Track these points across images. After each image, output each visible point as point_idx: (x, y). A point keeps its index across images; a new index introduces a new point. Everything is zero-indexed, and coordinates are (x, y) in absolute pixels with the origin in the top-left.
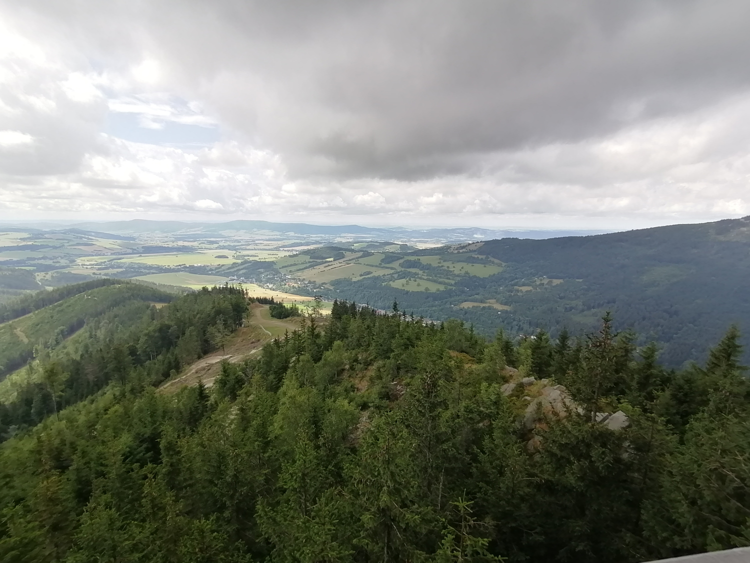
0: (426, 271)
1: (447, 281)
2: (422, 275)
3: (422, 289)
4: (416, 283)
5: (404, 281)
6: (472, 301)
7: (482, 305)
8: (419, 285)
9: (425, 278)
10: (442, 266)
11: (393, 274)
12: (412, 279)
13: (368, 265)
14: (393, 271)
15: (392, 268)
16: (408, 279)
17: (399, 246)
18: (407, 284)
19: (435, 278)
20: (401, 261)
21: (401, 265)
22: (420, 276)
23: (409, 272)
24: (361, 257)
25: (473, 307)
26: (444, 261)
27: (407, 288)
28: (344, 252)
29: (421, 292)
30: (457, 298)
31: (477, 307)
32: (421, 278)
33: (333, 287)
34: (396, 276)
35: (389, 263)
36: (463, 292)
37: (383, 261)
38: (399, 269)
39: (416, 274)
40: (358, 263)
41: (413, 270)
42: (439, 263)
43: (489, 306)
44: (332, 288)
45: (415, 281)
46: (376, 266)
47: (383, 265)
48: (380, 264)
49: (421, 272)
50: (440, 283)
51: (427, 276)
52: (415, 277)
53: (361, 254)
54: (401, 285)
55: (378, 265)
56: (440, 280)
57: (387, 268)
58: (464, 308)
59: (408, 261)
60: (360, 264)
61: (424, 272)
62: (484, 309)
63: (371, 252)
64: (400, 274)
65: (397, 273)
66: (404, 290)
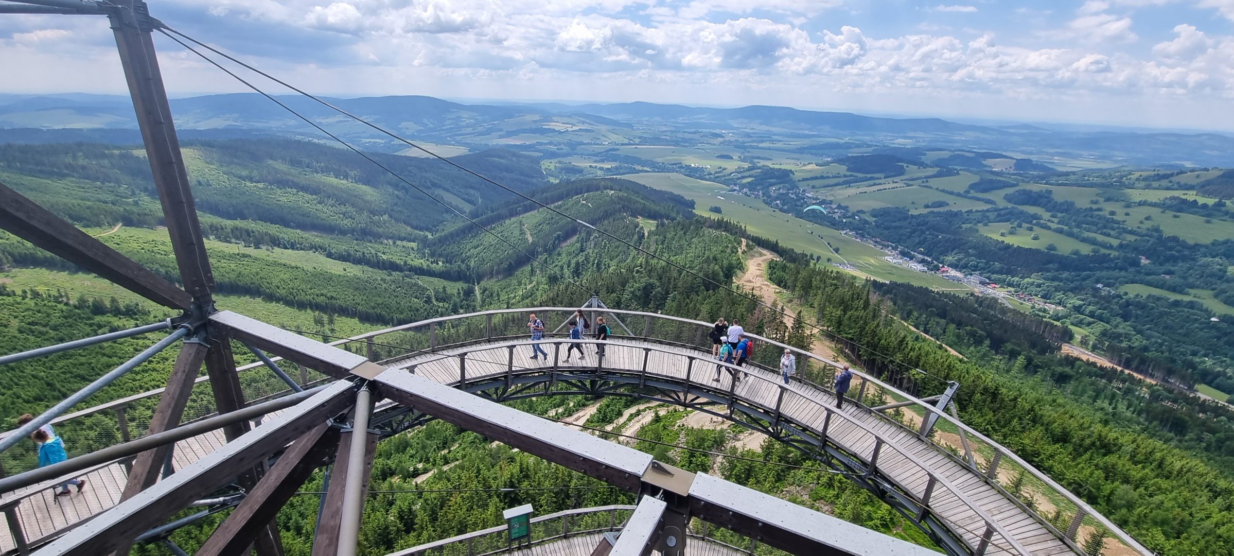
0: (1059, 215)
1: (1100, 238)
2: (1049, 221)
3: (1041, 245)
5: (1006, 226)
6: (1149, 284)
7: (1173, 297)
8: (1035, 238)
9: (1053, 225)
10: (1099, 210)
11: (988, 211)
12: (1025, 225)
13: (943, 191)
14: (989, 206)
15: (988, 202)
16: (1016, 223)
17: (1015, 161)
18: (1012, 233)
19: (1075, 230)
20: (1010, 191)
21: (1008, 198)
22: (1042, 222)
23: (1022, 212)
24: (934, 176)
25: (1149, 296)
26: (1108, 200)
27: (1008, 240)
29: (1037, 252)
30: (1116, 273)
31: (1159, 299)
32: (1044, 226)
33: (875, 219)
34: (992, 216)
35: (985, 191)
36: (1135, 263)
37: (973, 186)
38: (1002, 204)
39: (1035, 217)
40: (926, 187)
41: (1030, 210)
42: (1096, 202)
43: (1191, 302)
44: (871, 220)
45: (1031, 229)
46: (959, 195)
47: (973, 193)
48: (967, 192)
49: (1046, 215)
50: (1084, 240)
51: (1059, 223)
52: (1031, 223)
53: (935, 170)
54: (999, 233)
55: (962, 192)
56: (1086, 234)
57: (978, 199)
58: (1126, 294)
59: (1024, 191)
60: (929, 187)
61: (1053, 216)
62: (1176, 303)
63: (955, 169)
64: (1002, 212)
65: (996, 210)
66: (1002, 242)
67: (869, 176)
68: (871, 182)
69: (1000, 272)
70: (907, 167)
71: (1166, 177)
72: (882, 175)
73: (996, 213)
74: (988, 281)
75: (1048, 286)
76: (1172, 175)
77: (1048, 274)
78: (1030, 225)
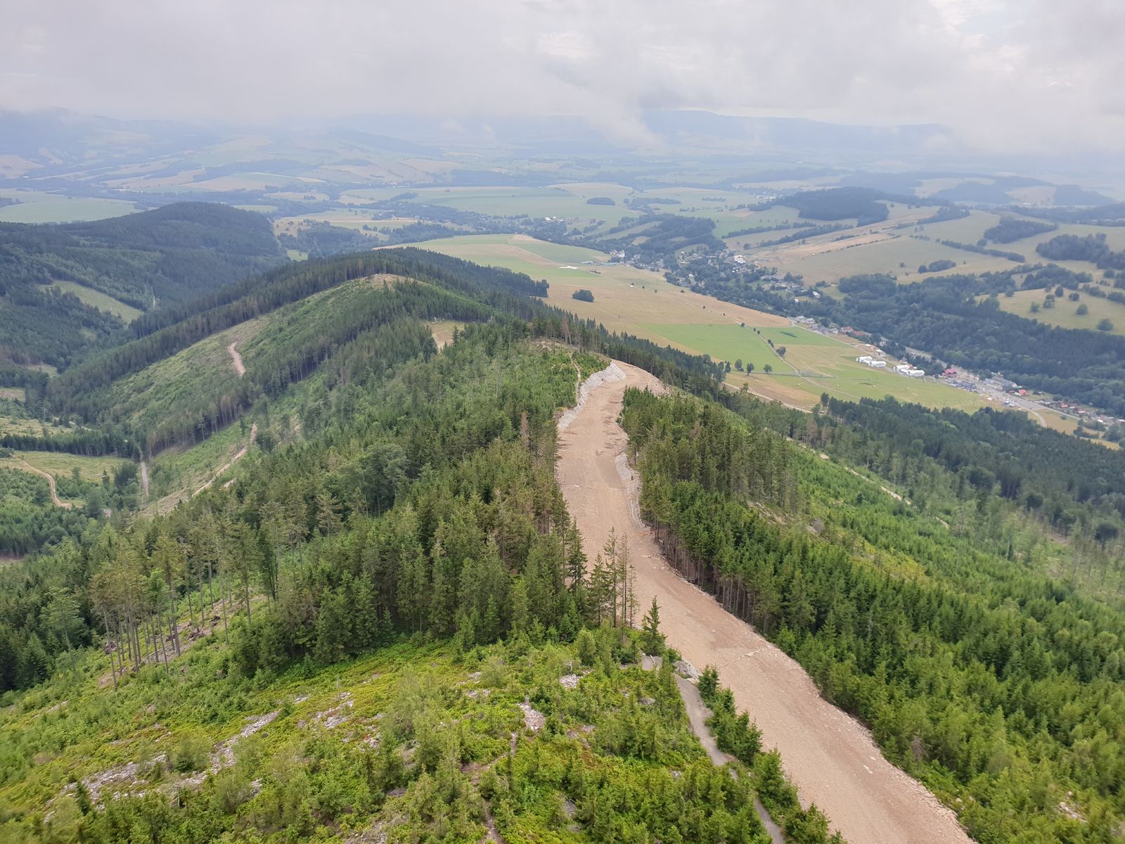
0: (1117, 272)
2: (1101, 283)
3: (1089, 323)
4: (1076, 305)
5: (1039, 295)
8: (1082, 312)
9: (1107, 290)
11: (1013, 272)
12: (1067, 292)
13: (946, 243)
14: (1013, 265)
15: (1013, 258)
16: (1053, 290)
17: (1054, 189)
18: (1048, 304)
20: (1046, 238)
21: (1043, 251)
22: (1092, 285)
23: (1063, 272)
24: (933, 220)
27: (1044, 318)
28: (888, 204)
29: (1086, 334)
32: (1094, 293)
33: (845, 295)
34: (1019, 280)
35: (1006, 241)
37: (992, 234)
38: (1033, 259)
39: (1083, 278)
40: (921, 237)
41: (1074, 267)
44: (839, 297)
45: (1075, 298)
46: (969, 248)
47: (990, 246)
48: (982, 243)
49: (1097, 274)
51: (1116, 286)
52: (1075, 288)
53: (934, 210)
54: (1029, 306)
55: (975, 244)
57: (996, 254)
59: (1066, 237)
60: (927, 238)
61: (1108, 275)
63: (964, 207)
64: (1034, 274)
65: (1025, 270)
66: (1035, 322)
67: (833, 223)
68: (838, 234)
69: (1031, 370)
70: (892, 206)
72: (854, 222)
73: (1025, 276)
74: (1015, 385)
75: (1102, 388)
77: (1102, 368)
78: (1074, 292)
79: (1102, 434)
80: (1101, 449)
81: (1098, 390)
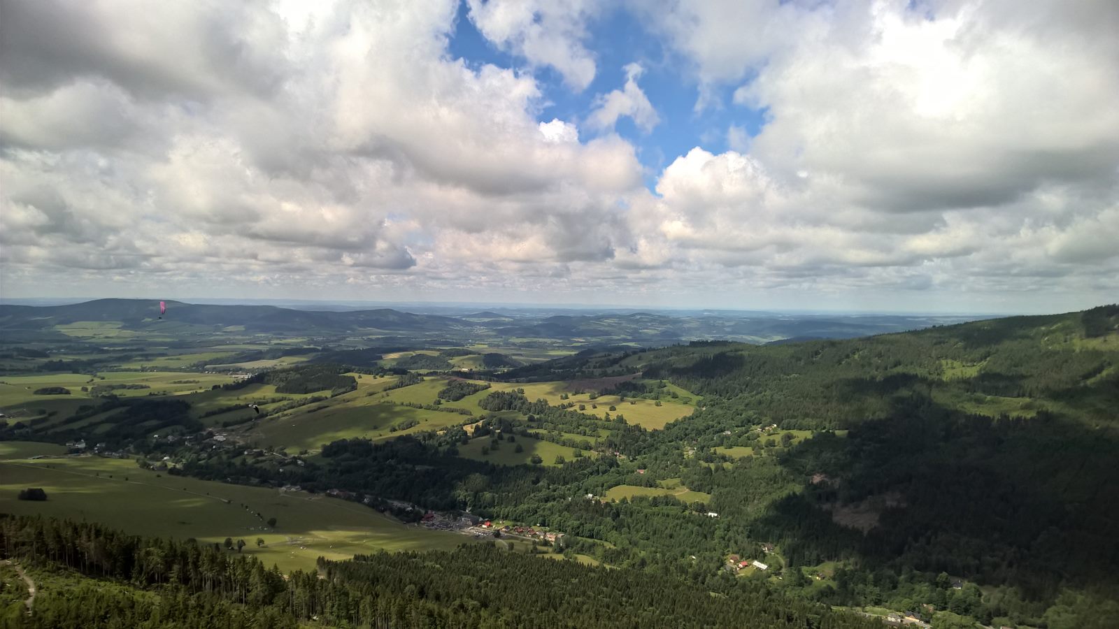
0: (536, 417)
1: (578, 439)
2: (527, 426)
3: (525, 459)
4: (514, 445)
5: (487, 441)
6: (630, 483)
7: (652, 493)
8: (519, 450)
10: (571, 405)
11: (464, 424)
12: (506, 436)
13: (410, 405)
14: (461, 419)
15: (463, 412)
16: (496, 435)
17: (483, 357)
18: (495, 446)
19: (554, 433)
20: (482, 395)
21: (484, 405)
22: (522, 428)
25: (633, 499)
27: (493, 459)
28: (356, 375)
29: (525, 468)
30: (600, 478)
31: (642, 499)
32: (523, 434)
33: (328, 460)
34: (470, 429)
35: (457, 399)
36: (613, 463)
37: (443, 394)
38: (477, 412)
39: (514, 423)
40: (388, 402)
41: (508, 415)
42: (566, 398)
43: (666, 497)
44: (322, 462)
45: (512, 440)
46: (428, 408)
47: (445, 404)
48: (438, 403)
49: (524, 420)
50: (564, 444)
51: (538, 428)
52: (510, 432)
53: (394, 378)
55: (432, 404)
56: (566, 436)
57: (452, 411)
58: (613, 501)
59: (497, 392)
61: (531, 420)
62: (655, 502)
63: (420, 375)
64: (480, 424)
65: (473, 421)
66: (487, 463)
67: (309, 396)
69: (492, 504)
70: (360, 377)
71: (616, 361)
72: (329, 393)
73: (474, 426)
74: (481, 519)
75: (544, 509)
76: (621, 359)
77: (540, 494)
78: (511, 435)
79: (550, 550)
80: (552, 561)
81: (541, 513)
